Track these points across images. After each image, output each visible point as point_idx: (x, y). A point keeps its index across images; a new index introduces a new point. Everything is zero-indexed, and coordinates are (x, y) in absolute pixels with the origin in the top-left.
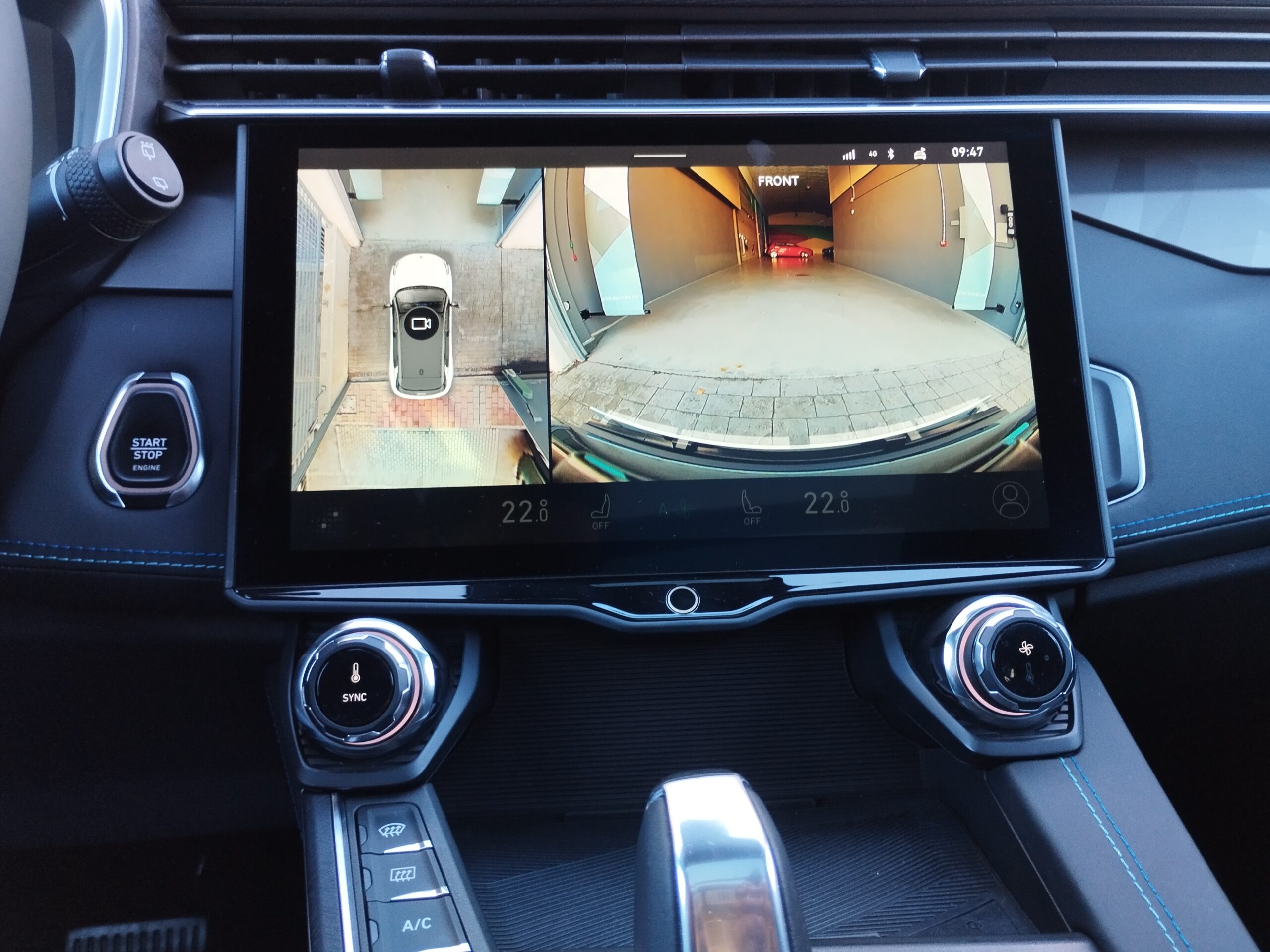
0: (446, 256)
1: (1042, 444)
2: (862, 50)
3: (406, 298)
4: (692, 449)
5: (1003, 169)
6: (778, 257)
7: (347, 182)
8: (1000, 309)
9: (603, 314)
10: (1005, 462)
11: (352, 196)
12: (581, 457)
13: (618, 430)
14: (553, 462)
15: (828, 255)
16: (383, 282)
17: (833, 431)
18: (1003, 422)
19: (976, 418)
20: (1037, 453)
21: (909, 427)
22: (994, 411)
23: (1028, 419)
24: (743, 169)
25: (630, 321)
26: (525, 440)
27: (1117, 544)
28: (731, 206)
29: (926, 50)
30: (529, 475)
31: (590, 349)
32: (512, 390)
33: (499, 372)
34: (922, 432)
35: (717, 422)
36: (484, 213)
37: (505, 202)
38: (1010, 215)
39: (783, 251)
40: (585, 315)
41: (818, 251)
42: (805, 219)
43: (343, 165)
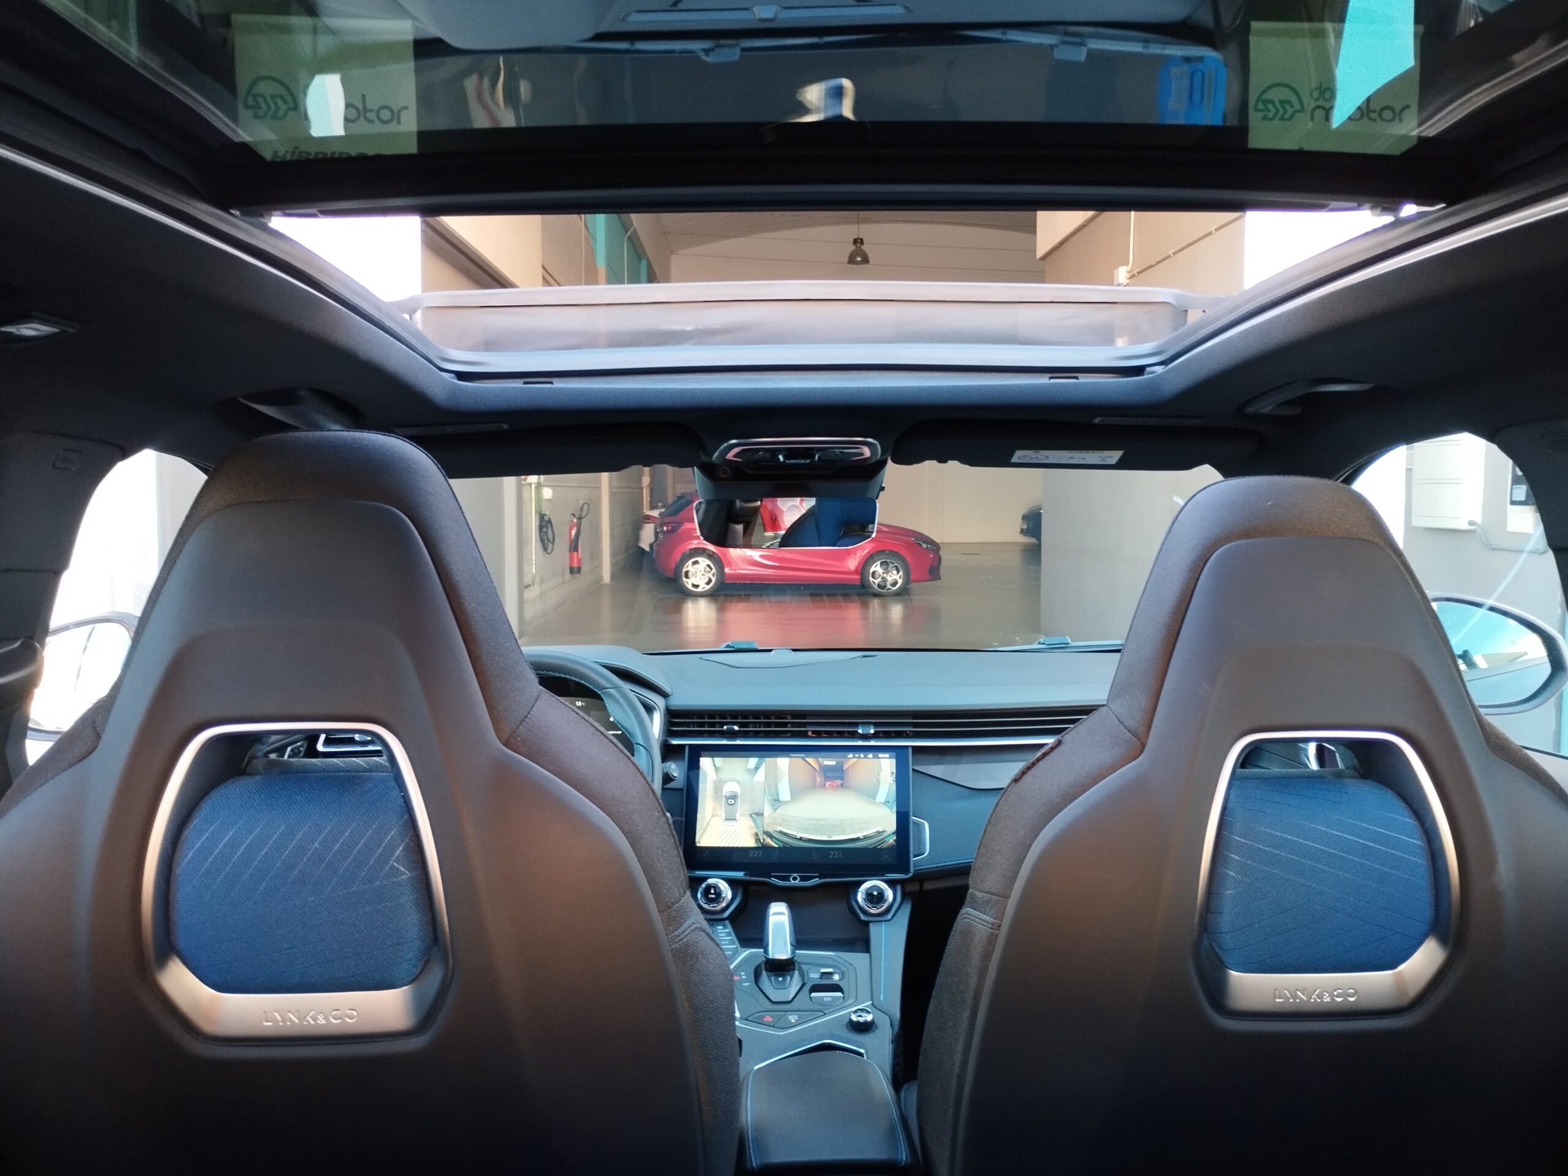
0: (738, 782)
1: (896, 841)
2: (856, 725)
3: (728, 794)
4: (801, 839)
5: (894, 761)
6: (829, 785)
7: (713, 761)
8: (889, 802)
9: (779, 800)
10: (885, 845)
11: (715, 766)
12: (771, 839)
13: (781, 832)
14: (764, 840)
15: (842, 785)
16: (721, 791)
17: (838, 835)
18: (886, 834)
19: (879, 833)
20: (895, 843)
21: (860, 835)
22: (884, 831)
23: (893, 833)
24: (820, 759)
25: (786, 802)
26: (756, 834)
27: (914, 871)
28: (816, 770)
29: (876, 725)
30: (757, 844)
31: (775, 810)
32: (754, 820)
33: (751, 815)
34: (864, 836)
35: (808, 831)
36: (749, 771)
37: (755, 768)
38: (894, 775)
39: (829, 783)
40: (775, 800)
41: (839, 784)
42: (837, 774)
43: (712, 757)
